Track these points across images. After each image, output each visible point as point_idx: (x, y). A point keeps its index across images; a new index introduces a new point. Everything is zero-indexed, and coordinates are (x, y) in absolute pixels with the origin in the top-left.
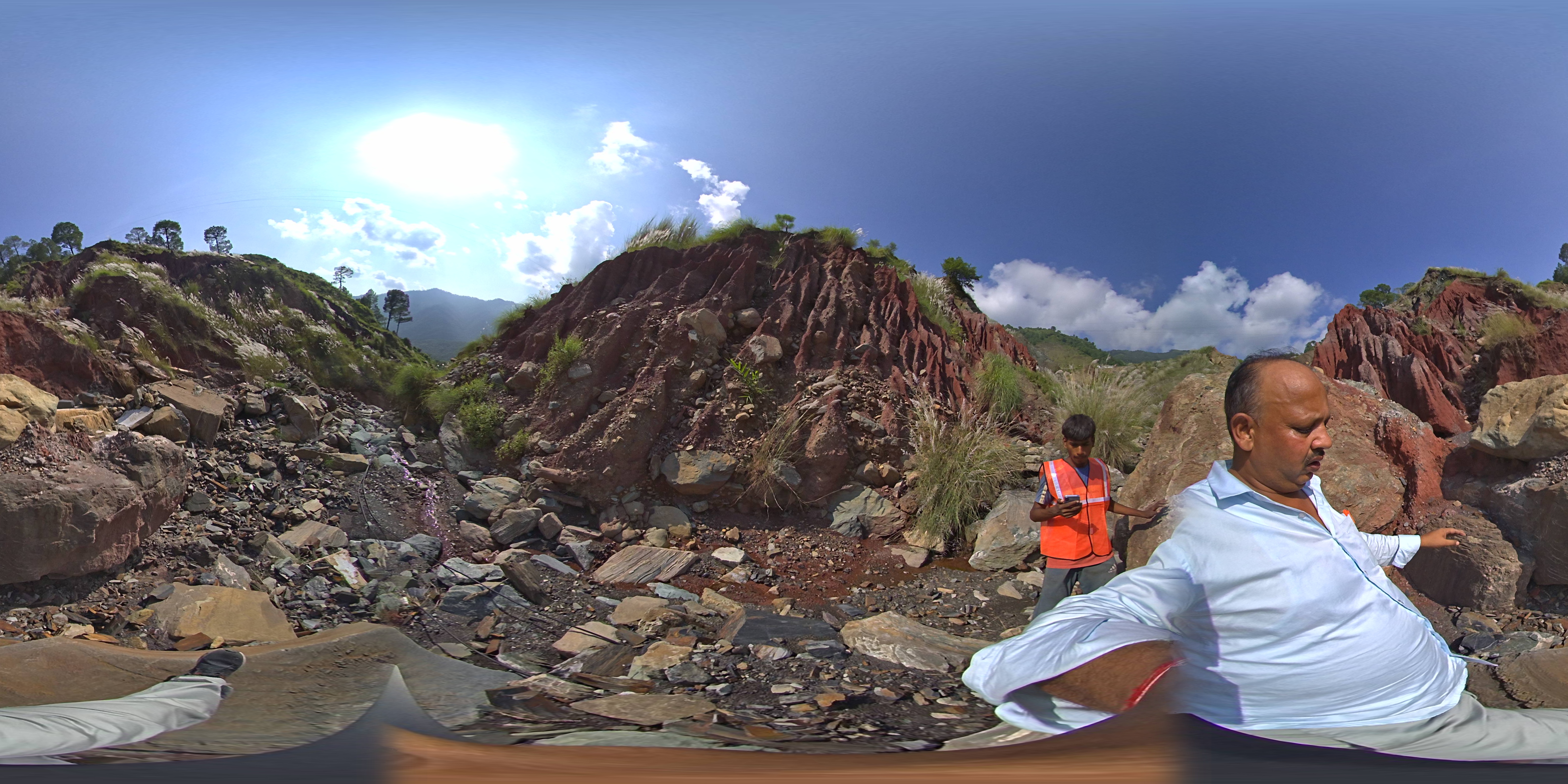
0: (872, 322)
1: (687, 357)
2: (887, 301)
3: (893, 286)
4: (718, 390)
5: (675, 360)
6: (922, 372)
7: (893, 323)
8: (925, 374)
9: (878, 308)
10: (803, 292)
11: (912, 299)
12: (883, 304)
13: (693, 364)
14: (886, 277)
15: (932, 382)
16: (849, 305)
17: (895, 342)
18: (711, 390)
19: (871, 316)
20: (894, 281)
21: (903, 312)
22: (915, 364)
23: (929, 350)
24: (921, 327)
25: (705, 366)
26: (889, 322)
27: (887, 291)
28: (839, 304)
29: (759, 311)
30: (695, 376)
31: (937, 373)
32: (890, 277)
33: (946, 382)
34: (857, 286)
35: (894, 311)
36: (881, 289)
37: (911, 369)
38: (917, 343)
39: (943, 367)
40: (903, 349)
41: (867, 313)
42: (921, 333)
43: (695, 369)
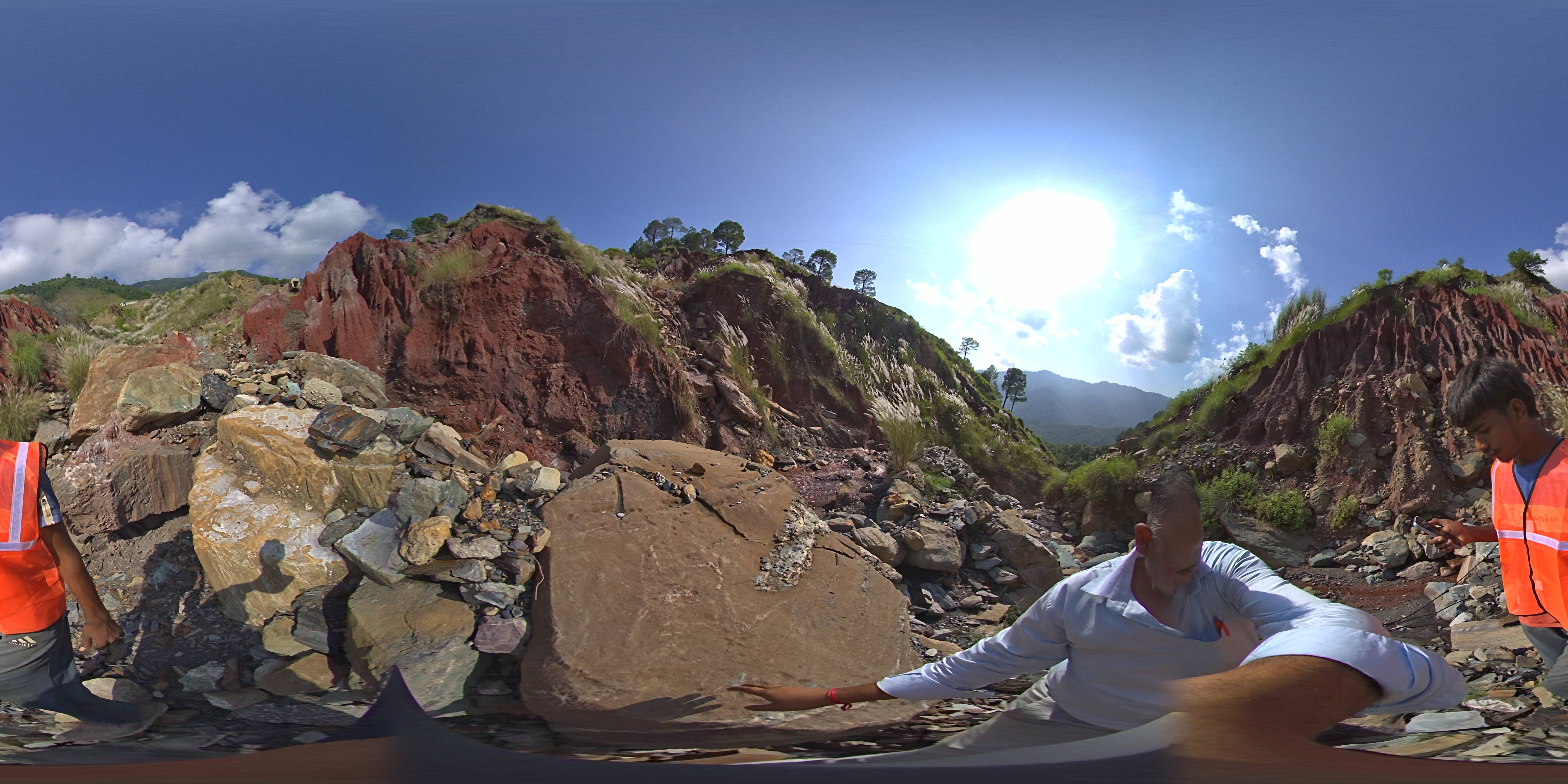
0: (1498, 348)
1: (1418, 410)
2: (1496, 325)
3: (1493, 311)
4: (1447, 423)
5: (1412, 414)
6: (1541, 370)
7: (1508, 342)
8: (1543, 371)
9: (1493, 334)
10: (1449, 342)
11: (1510, 316)
12: (1494, 329)
13: (1424, 412)
14: (1485, 304)
15: (1549, 375)
16: (1481, 342)
17: (1516, 355)
18: (1441, 424)
19: (1495, 344)
20: (1492, 306)
21: (1509, 328)
22: (1534, 366)
23: (1538, 353)
24: (1526, 337)
25: (1432, 412)
26: (1505, 341)
27: (1491, 317)
28: (1476, 343)
29: (1432, 365)
30: (1430, 419)
31: (1550, 367)
32: (1488, 303)
33: (1557, 370)
34: (1474, 322)
35: (1505, 333)
36: (1486, 316)
37: (1533, 370)
38: (1529, 351)
39: (1552, 361)
40: (1522, 359)
41: (1490, 341)
42: (1529, 341)
43: (1427, 415)
